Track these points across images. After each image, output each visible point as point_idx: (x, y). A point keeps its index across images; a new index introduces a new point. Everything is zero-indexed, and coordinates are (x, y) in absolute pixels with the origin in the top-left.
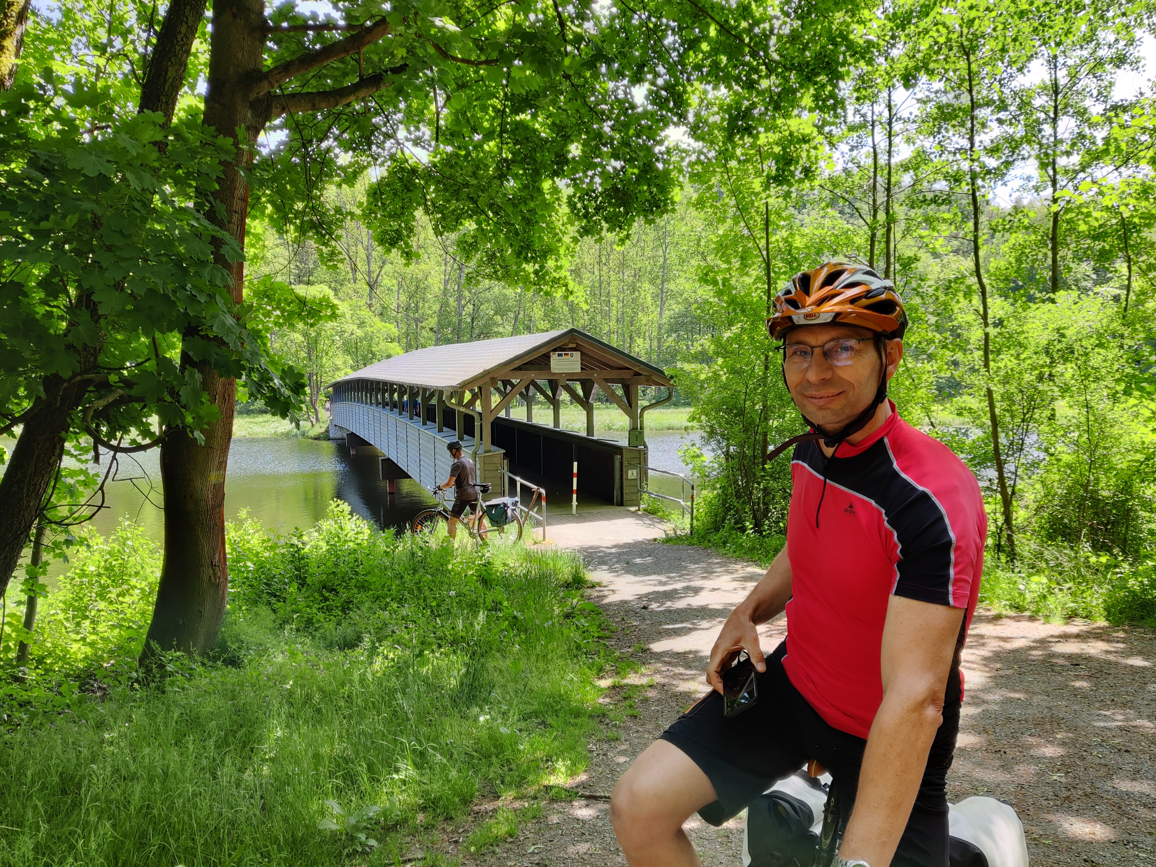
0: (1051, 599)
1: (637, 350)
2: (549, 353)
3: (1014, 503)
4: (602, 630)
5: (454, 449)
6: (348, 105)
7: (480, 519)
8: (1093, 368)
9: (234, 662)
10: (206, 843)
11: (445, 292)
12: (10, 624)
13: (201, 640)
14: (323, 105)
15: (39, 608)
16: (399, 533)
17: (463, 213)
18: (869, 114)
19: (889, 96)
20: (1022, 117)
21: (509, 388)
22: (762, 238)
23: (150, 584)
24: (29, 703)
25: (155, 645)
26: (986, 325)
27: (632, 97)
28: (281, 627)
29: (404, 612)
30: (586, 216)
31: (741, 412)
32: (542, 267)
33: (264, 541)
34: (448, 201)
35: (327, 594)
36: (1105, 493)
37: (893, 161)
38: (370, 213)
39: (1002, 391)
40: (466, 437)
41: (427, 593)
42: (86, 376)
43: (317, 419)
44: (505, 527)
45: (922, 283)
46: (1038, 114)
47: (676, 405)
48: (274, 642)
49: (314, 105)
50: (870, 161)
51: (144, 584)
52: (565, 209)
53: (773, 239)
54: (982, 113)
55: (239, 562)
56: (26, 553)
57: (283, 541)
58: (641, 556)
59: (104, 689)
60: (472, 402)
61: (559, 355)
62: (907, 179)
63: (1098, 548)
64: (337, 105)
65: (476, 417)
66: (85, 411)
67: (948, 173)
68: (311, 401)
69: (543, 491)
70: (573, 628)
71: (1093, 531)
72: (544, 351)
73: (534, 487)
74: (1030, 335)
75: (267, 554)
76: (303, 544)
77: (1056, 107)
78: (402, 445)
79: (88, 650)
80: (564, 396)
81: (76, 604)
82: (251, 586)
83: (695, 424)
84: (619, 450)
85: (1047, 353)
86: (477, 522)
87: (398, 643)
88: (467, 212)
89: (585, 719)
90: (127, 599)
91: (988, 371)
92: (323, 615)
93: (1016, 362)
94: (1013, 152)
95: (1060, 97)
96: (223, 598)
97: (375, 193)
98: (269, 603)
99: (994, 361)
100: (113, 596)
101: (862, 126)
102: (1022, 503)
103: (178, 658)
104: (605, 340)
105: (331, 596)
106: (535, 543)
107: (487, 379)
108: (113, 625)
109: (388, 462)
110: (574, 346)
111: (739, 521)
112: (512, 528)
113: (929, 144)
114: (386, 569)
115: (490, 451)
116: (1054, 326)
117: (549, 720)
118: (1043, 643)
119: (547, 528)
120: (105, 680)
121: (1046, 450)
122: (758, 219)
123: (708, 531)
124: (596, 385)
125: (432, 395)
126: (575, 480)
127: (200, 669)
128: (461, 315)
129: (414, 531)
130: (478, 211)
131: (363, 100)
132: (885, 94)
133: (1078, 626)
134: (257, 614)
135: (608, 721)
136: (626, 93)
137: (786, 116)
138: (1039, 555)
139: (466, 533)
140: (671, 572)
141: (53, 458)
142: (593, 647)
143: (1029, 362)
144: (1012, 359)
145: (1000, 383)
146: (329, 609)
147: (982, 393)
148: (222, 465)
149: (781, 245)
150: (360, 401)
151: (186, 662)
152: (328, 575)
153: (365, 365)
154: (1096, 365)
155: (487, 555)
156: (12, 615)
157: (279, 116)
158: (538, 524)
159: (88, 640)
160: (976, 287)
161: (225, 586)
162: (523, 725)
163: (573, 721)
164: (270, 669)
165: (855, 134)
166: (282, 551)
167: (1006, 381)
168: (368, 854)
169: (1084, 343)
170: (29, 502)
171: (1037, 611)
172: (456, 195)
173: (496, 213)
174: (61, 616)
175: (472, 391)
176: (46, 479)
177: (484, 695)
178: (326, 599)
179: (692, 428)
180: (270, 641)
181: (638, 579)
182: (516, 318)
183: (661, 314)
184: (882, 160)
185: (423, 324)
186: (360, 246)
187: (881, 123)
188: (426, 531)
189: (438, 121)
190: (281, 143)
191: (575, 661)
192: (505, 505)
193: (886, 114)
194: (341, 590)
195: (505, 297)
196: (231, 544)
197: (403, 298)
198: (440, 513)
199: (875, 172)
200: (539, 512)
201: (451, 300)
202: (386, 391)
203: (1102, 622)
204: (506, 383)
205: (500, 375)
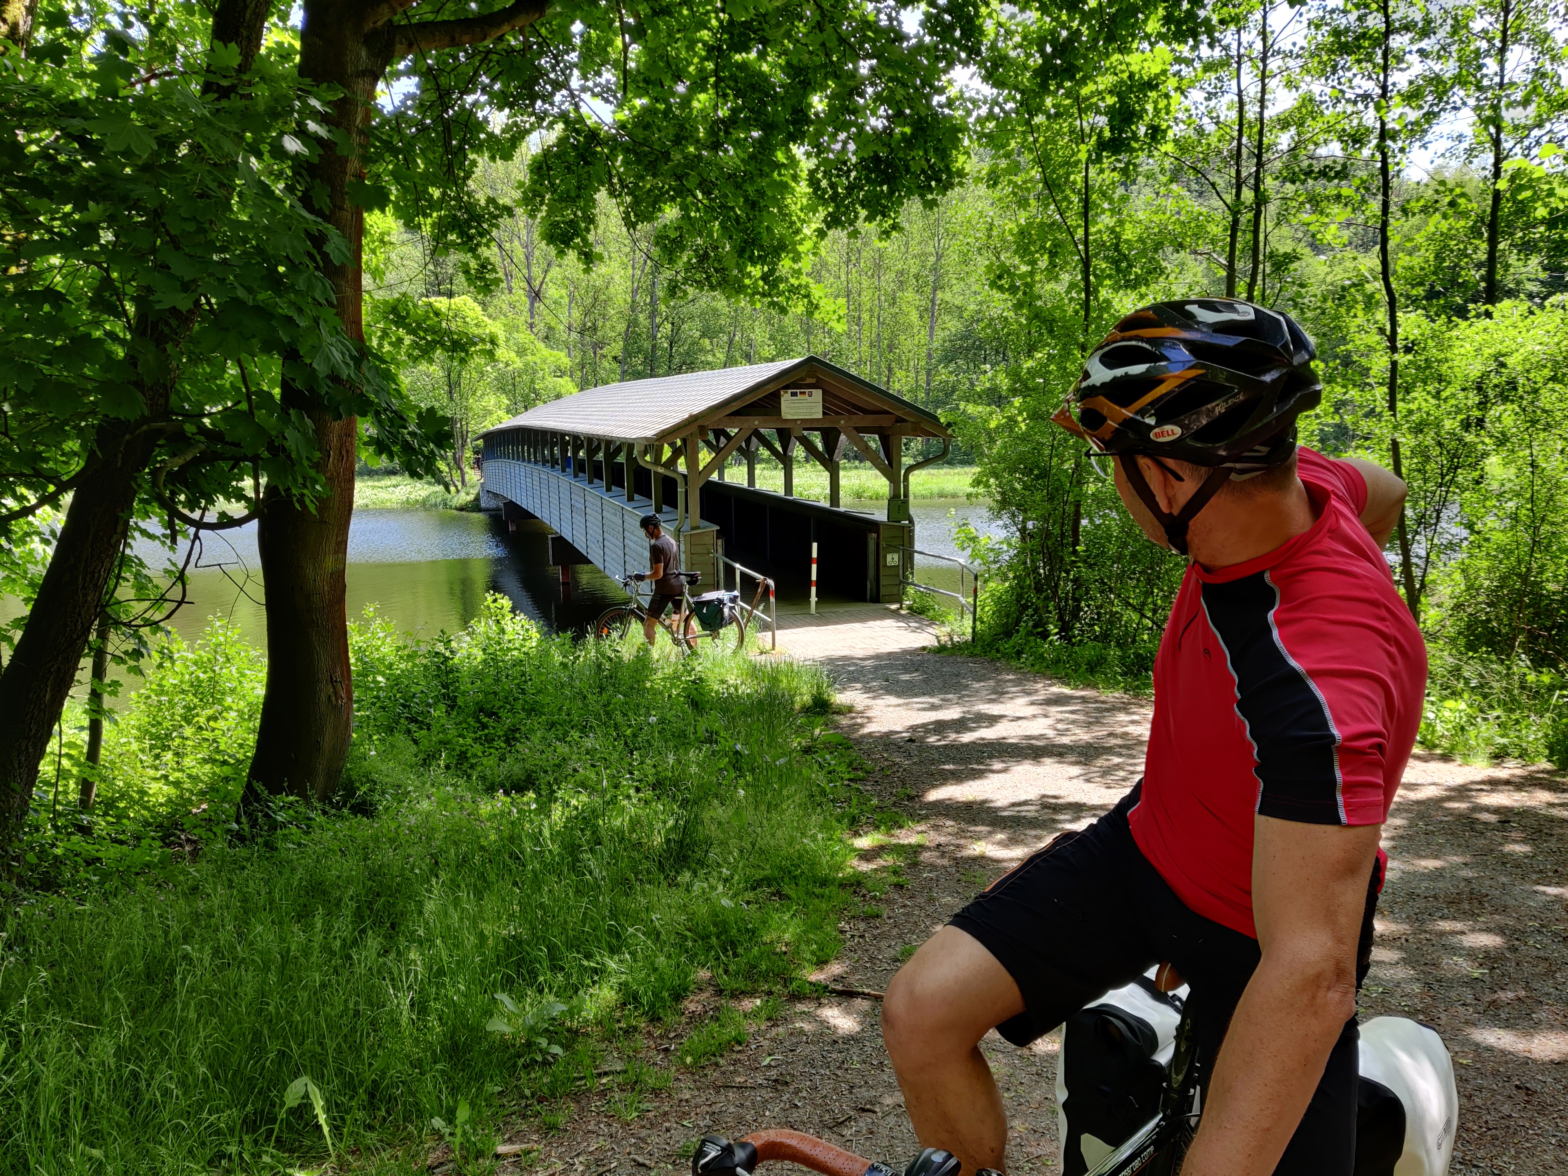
0: (1472, 732)
1: (897, 386)
2: (778, 391)
3: (1422, 599)
4: (854, 769)
5: (649, 525)
6: (501, 38)
7: (687, 620)
8: (1544, 411)
9: (365, 809)
10: (339, 1050)
11: (633, 307)
12: (70, 757)
13: (320, 780)
14: (466, 38)
15: (105, 736)
16: (578, 638)
17: (662, 194)
18: (1234, 46)
19: (1264, 18)
20: (1455, 48)
21: (723, 440)
22: (1079, 226)
23: (250, 704)
24: (99, 859)
25: (259, 787)
26: (1394, 349)
27: (900, 23)
28: (426, 763)
29: (588, 743)
30: (835, 197)
31: (1044, 474)
32: (772, 271)
33: (398, 649)
34: (642, 178)
35: (485, 720)
36: (1551, 587)
37: (1267, 114)
38: (534, 196)
39: (1413, 443)
40: (665, 508)
41: (619, 718)
42: (155, 425)
43: (463, 482)
44: (721, 631)
45: (1303, 291)
46: (1478, 43)
47: (951, 463)
48: (417, 783)
49: (453, 39)
50: (1234, 115)
51: (242, 704)
52: (803, 188)
53: (1092, 230)
54: (1397, 42)
55: (367, 676)
56: (86, 663)
57: (424, 648)
58: (906, 671)
59: (195, 842)
60: (672, 461)
61: (794, 394)
62: (1284, 140)
63: (1539, 662)
64: (484, 39)
65: (680, 481)
66: (154, 473)
67: (1344, 130)
68: (454, 458)
69: (771, 582)
70: (816, 767)
71: (1532, 637)
72: (771, 388)
73: (759, 577)
74: (1456, 363)
75: (402, 666)
76: (452, 652)
77: (1504, 32)
78: (579, 519)
79: (172, 791)
80: (798, 452)
81: (154, 730)
82: (383, 708)
83: (981, 490)
84: (874, 525)
85: (1479, 389)
86: (682, 625)
87: (583, 785)
88: (667, 192)
89: (834, 889)
90: (221, 724)
91: (1394, 415)
92: (480, 748)
93: (1433, 401)
94: (1441, 100)
95: (1511, 18)
96: (347, 725)
97: (540, 168)
98: (409, 731)
99: (1403, 400)
100: (202, 720)
101: (1224, 63)
102: (1433, 600)
103: (291, 803)
104: (853, 371)
105: (491, 722)
106: (762, 653)
107: (694, 428)
108: (204, 759)
109: (561, 543)
110: (813, 381)
111: (1040, 623)
112: (730, 633)
113: (1318, 88)
114: (563, 685)
115: (698, 528)
116: (1492, 351)
117: (787, 890)
118: (1462, 791)
119: (777, 632)
120: (196, 831)
121: (1470, 526)
122: (1075, 199)
123: (995, 638)
124: (843, 437)
125: (618, 450)
126: (814, 567)
127: (320, 819)
128: (655, 338)
129: (599, 636)
130: (681, 193)
131: (521, 31)
132: (1258, 16)
133: (1510, 769)
134: (393, 746)
135: (864, 891)
136: (890, 18)
137: (1124, 50)
138: (1456, 672)
139: (668, 638)
140: (946, 693)
141: (115, 537)
142: (842, 793)
143: (1453, 402)
144: (1429, 398)
145: (1410, 432)
146: (489, 740)
147: (1384, 447)
148: (341, 546)
149: (1105, 238)
150: (520, 458)
151: (302, 809)
152: (486, 694)
153: (526, 408)
154: (1548, 407)
155: (698, 668)
156: (72, 745)
157: (404, 58)
158: (765, 627)
159: (171, 778)
160: (1382, 296)
161: (350, 708)
162: (750, 895)
163: (818, 891)
164: (413, 820)
165: (1213, 76)
166: (424, 661)
167: (1418, 429)
168: (550, 1064)
169: (1531, 376)
170: (85, 595)
171: (1453, 748)
172: (653, 168)
173: (707, 193)
174: (135, 746)
175: (672, 445)
176: (107, 564)
177: (699, 854)
178: (484, 726)
179: (977, 495)
180: (411, 782)
181: (901, 701)
182: (731, 342)
183: (931, 336)
184: (1252, 111)
185: (604, 351)
186: (516, 242)
187: (1251, 59)
188: (615, 635)
189: (625, 63)
190: (408, 96)
191: (819, 810)
192: (720, 601)
193: (1259, 46)
194: (503, 714)
195: (716, 313)
196: (355, 652)
197: (576, 314)
198: (632, 612)
199: (1240, 131)
200: (766, 611)
201: (641, 317)
202: (556, 444)
203: (1544, 764)
204: (719, 433)
205: (709, 423)
